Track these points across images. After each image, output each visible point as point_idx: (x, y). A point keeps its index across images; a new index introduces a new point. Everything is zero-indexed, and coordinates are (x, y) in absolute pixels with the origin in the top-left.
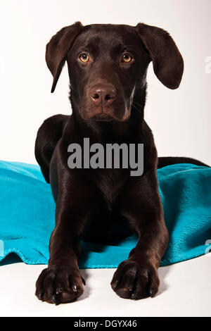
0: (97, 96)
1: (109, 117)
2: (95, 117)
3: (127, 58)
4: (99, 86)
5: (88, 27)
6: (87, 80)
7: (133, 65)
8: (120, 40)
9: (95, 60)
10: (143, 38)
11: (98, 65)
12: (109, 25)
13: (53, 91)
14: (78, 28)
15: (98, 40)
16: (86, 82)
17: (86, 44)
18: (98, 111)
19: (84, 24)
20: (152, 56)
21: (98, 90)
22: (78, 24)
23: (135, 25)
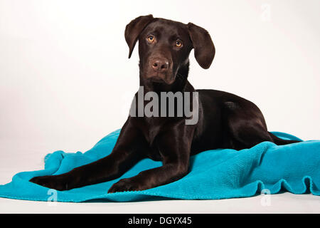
0: (156, 65)
1: (162, 80)
2: (151, 78)
3: (178, 44)
4: (159, 59)
5: (157, 19)
6: (151, 53)
7: (182, 49)
8: (176, 32)
9: (158, 42)
10: (190, 33)
11: (159, 45)
12: (171, 21)
13: (129, 57)
14: (150, 19)
15: (162, 29)
16: (149, 55)
17: (154, 30)
18: (154, 74)
19: (154, 17)
20: (194, 45)
21: (157, 61)
22: (151, 16)
23: (187, 23)
